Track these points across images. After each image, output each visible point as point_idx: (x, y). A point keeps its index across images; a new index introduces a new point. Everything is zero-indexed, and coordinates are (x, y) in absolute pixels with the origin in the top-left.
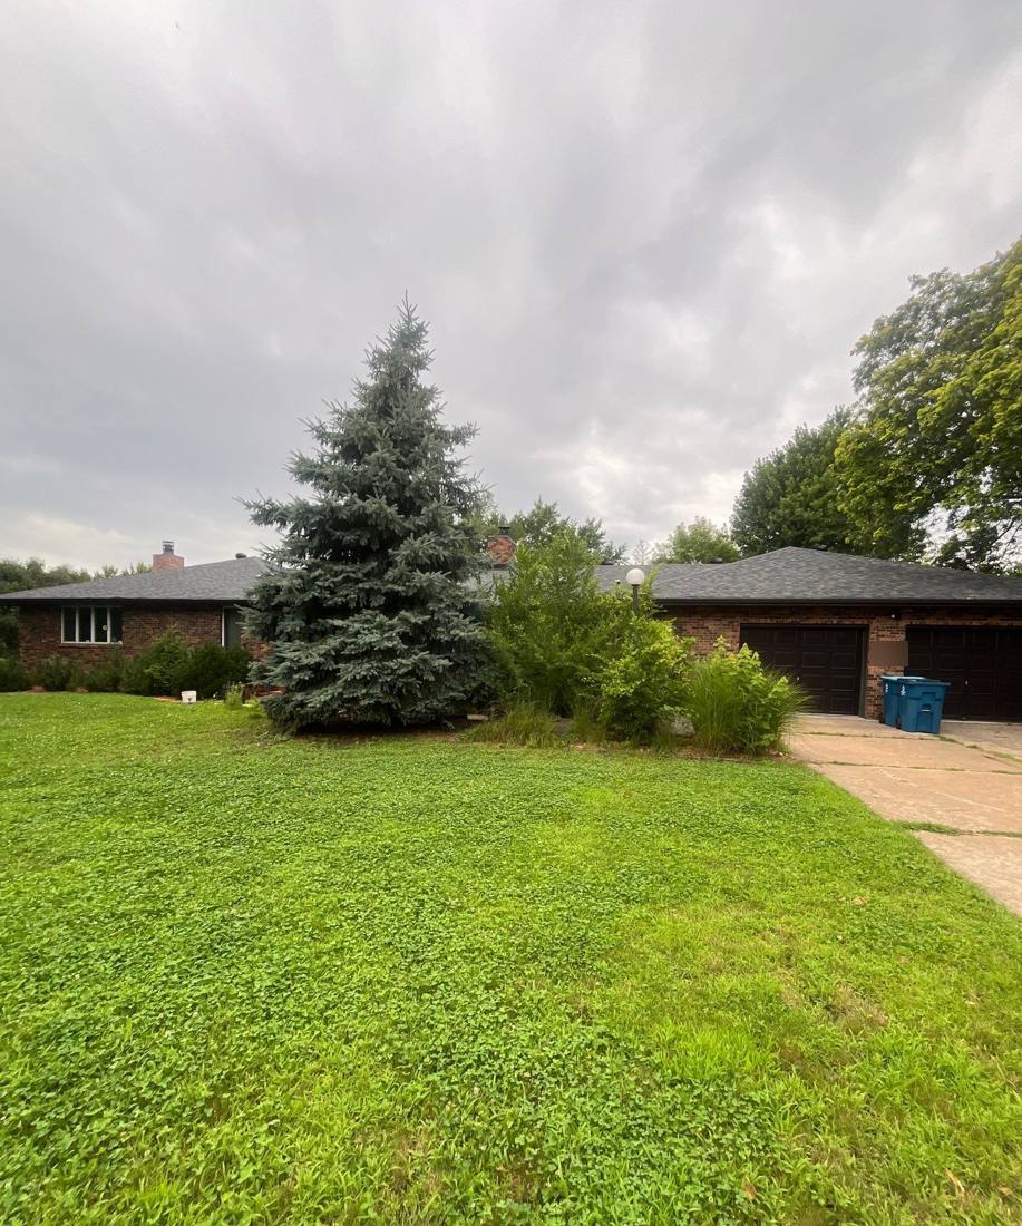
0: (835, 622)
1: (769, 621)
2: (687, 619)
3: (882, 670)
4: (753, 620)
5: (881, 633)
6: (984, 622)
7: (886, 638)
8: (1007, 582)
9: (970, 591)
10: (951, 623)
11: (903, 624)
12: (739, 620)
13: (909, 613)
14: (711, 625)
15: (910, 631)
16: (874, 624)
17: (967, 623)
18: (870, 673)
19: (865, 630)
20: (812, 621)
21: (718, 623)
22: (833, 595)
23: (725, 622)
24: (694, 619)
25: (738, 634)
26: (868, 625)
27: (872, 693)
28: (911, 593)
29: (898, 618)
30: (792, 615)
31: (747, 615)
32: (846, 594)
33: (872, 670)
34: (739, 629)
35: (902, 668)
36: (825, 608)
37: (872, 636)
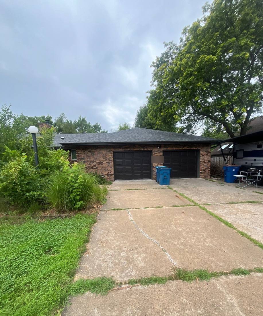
0: (142, 150)
1: (122, 150)
2: (95, 150)
3: (157, 165)
4: (117, 150)
5: (156, 153)
6: (183, 148)
7: (157, 154)
8: (189, 136)
9: (179, 139)
10: (175, 149)
11: (162, 150)
12: (113, 150)
13: (163, 146)
14: (103, 152)
15: (164, 151)
16: (154, 150)
17: (179, 149)
18: (153, 166)
19: (151, 152)
20: (135, 150)
21: (106, 151)
22: (140, 141)
23: (108, 151)
24: (98, 150)
25: (113, 155)
26: (152, 150)
27: (154, 172)
28: (163, 139)
29: (160, 148)
30: (129, 148)
31: (115, 148)
32: (144, 140)
33: (154, 164)
34: (113, 153)
35: (162, 164)
36: (139, 145)
37: (153, 154)
